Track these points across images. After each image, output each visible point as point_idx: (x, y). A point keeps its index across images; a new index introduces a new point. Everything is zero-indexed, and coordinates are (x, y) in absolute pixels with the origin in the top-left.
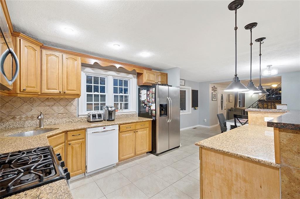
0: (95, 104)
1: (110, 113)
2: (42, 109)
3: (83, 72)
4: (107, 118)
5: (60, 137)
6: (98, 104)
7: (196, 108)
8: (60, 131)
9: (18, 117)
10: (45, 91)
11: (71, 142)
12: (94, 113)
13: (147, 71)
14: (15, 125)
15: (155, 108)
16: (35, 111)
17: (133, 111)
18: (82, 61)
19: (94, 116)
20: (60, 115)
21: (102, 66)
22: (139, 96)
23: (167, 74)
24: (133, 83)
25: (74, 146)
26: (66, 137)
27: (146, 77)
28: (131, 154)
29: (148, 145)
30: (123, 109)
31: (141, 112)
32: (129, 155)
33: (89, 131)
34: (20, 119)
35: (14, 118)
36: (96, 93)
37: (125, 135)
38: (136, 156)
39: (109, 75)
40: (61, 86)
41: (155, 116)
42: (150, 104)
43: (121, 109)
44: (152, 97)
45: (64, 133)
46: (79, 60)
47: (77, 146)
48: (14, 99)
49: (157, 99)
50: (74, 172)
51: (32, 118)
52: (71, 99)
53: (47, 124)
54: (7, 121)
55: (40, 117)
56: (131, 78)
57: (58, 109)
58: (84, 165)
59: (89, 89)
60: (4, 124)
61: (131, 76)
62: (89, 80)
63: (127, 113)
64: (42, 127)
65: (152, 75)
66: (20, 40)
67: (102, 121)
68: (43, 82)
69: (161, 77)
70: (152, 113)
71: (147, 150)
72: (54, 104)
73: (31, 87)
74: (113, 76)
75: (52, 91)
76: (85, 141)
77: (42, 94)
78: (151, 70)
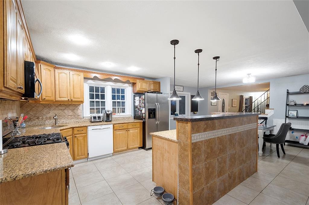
0: (96, 109)
1: (108, 116)
2: (56, 112)
3: (86, 84)
4: (105, 119)
5: (69, 131)
6: (99, 109)
7: (195, 112)
8: (69, 127)
9: (41, 118)
10: (58, 99)
11: (76, 135)
12: (95, 116)
13: (140, 80)
14: (39, 123)
15: (144, 112)
16: (52, 114)
17: (129, 114)
18: (84, 76)
19: (95, 118)
20: (69, 116)
21: (100, 78)
22: (134, 102)
23: (159, 83)
24: (129, 91)
25: (79, 138)
26: (73, 132)
27: (139, 86)
28: (123, 147)
29: (139, 141)
30: (120, 113)
31: (136, 116)
32: (122, 148)
33: (90, 128)
34: (42, 119)
35: (38, 118)
36: (97, 100)
37: (119, 133)
38: (128, 149)
39: (107, 85)
40: (69, 95)
41: (145, 119)
42: (142, 108)
43: (118, 112)
44: (143, 103)
45: (71, 129)
46: (82, 75)
47: (81, 138)
48: (38, 105)
49: (147, 104)
50: (80, 156)
51: (50, 118)
52: (78, 104)
53: (61, 123)
54: (34, 120)
55: (55, 118)
56: (127, 87)
57: (68, 112)
58: (87, 152)
59: (92, 97)
60: (32, 122)
61: (126, 85)
62: (91, 89)
63: (124, 116)
64: (57, 125)
65: (145, 84)
66: (41, 65)
67: (101, 122)
68: (56, 93)
69: (153, 86)
70: (142, 116)
71: (138, 146)
72: (65, 108)
73: (48, 97)
74: (111, 86)
75: (63, 99)
76: (87, 135)
77: (56, 101)
78: (143, 79)
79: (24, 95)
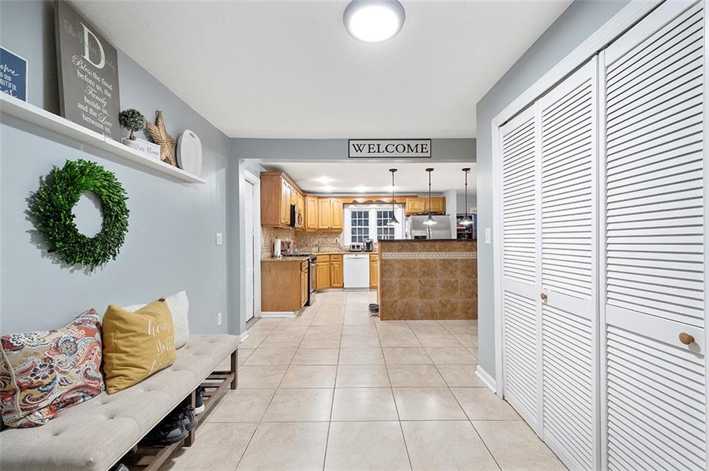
0: (358, 237)
1: (368, 245)
2: (320, 240)
3: (348, 209)
4: (365, 249)
5: (326, 257)
6: (362, 237)
9: (309, 245)
10: (321, 227)
11: (333, 263)
13: (411, 198)
19: (353, 247)
20: (332, 245)
21: (360, 202)
23: (444, 198)
25: (335, 266)
26: (330, 259)
27: (410, 207)
33: (346, 257)
35: (307, 245)
36: (360, 227)
39: (372, 209)
40: (329, 223)
45: (329, 255)
47: (337, 266)
49: (412, 231)
50: (336, 284)
52: (338, 232)
53: (324, 251)
56: (397, 208)
57: (331, 240)
58: (342, 282)
59: (354, 223)
61: (395, 206)
62: (354, 214)
65: (419, 203)
67: (360, 251)
68: (319, 221)
69: (432, 203)
72: (328, 236)
73: (313, 225)
74: (376, 209)
75: (324, 227)
76: (343, 264)
77: (319, 229)
78: (416, 196)
79: (290, 226)
